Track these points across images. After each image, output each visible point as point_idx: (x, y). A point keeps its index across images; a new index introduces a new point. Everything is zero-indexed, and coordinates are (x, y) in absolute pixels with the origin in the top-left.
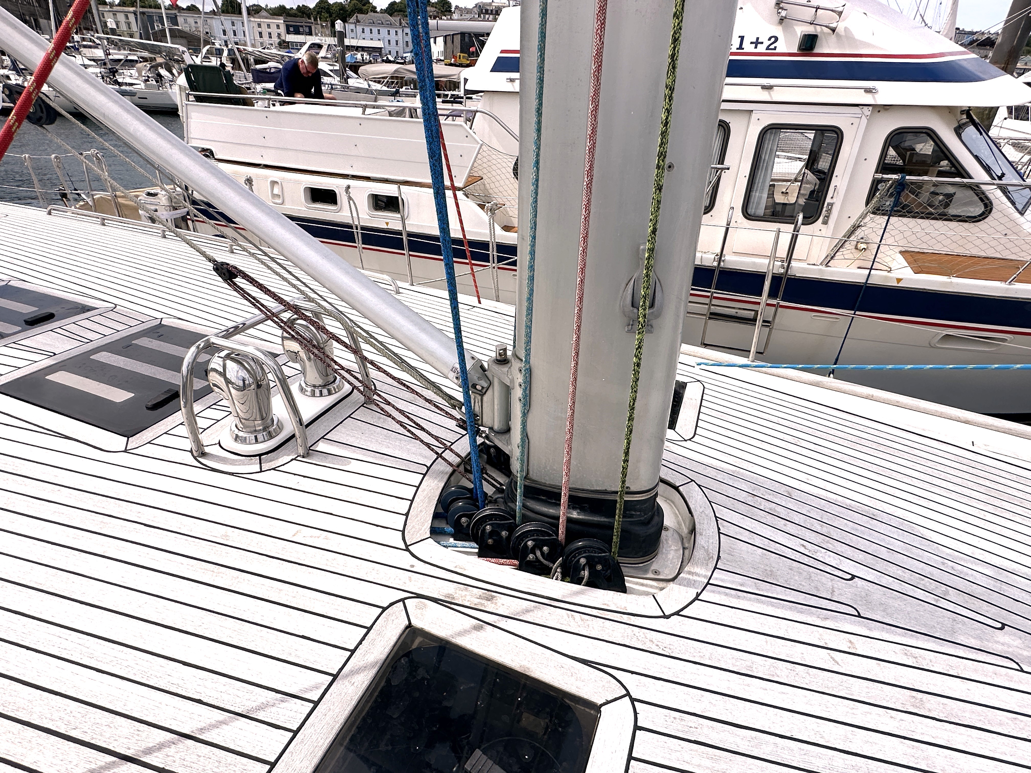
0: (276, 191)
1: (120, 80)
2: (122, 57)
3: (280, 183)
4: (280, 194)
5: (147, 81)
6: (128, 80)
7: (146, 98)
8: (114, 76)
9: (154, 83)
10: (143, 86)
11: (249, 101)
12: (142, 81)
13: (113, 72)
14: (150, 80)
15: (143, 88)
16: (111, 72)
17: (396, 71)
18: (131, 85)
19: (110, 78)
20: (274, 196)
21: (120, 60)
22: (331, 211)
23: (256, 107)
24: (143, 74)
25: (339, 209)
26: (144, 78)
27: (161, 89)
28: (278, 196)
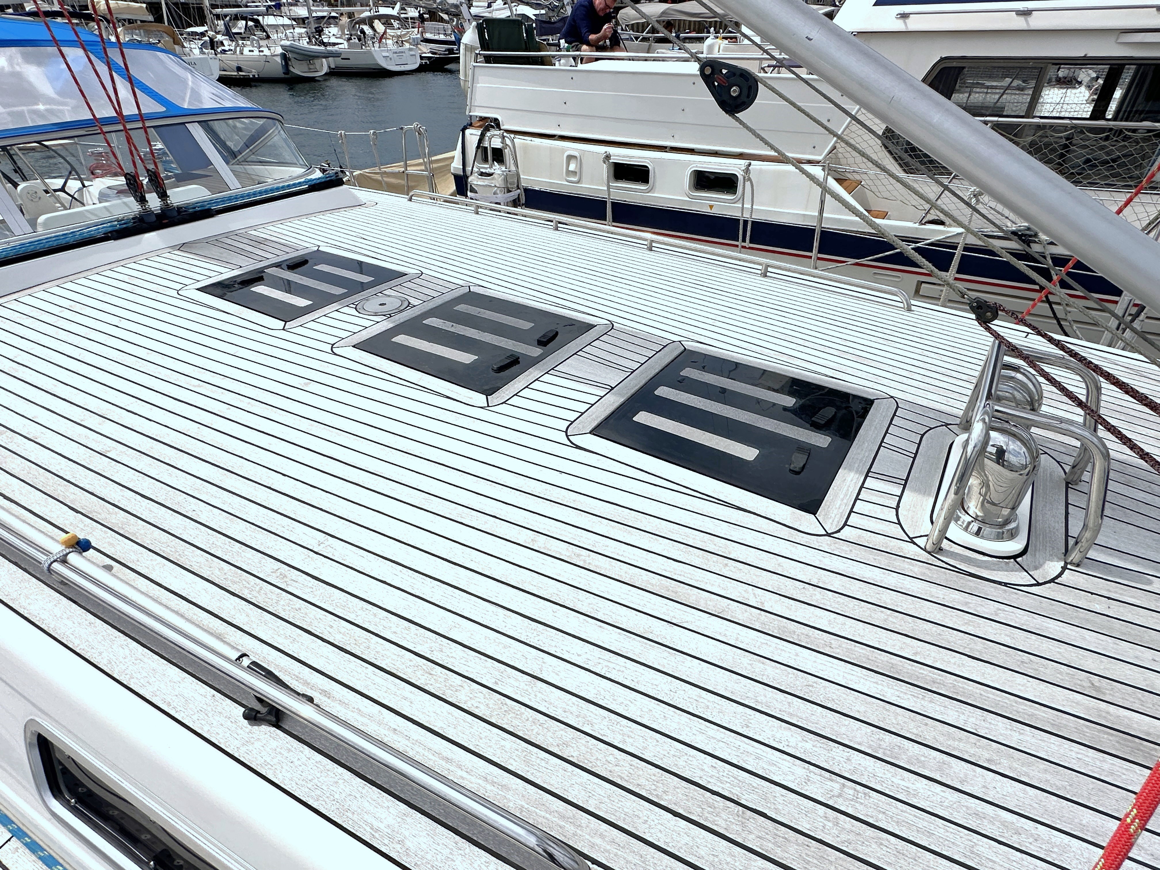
0: (572, 167)
1: (325, 40)
2: (325, 14)
3: (579, 159)
4: (578, 171)
5: (350, 39)
6: (333, 40)
7: (349, 59)
8: (320, 36)
9: (357, 41)
10: (346, 45)
11: (548, 59)
12: (345, 40)
13: (319, 31)
14: (352, 38)
15: (347, 47)
16: (317, 32)
17: (663, 13)
18: (334, 44)
19: (316, 38)
20: (569, 173)
21: (323, 17)
22: (642, 191)
23: (557, 66)
24: (346, 32)
25: (650, 188)
26: (347, 36)
27: (363, 47)
28: (574, 173)
